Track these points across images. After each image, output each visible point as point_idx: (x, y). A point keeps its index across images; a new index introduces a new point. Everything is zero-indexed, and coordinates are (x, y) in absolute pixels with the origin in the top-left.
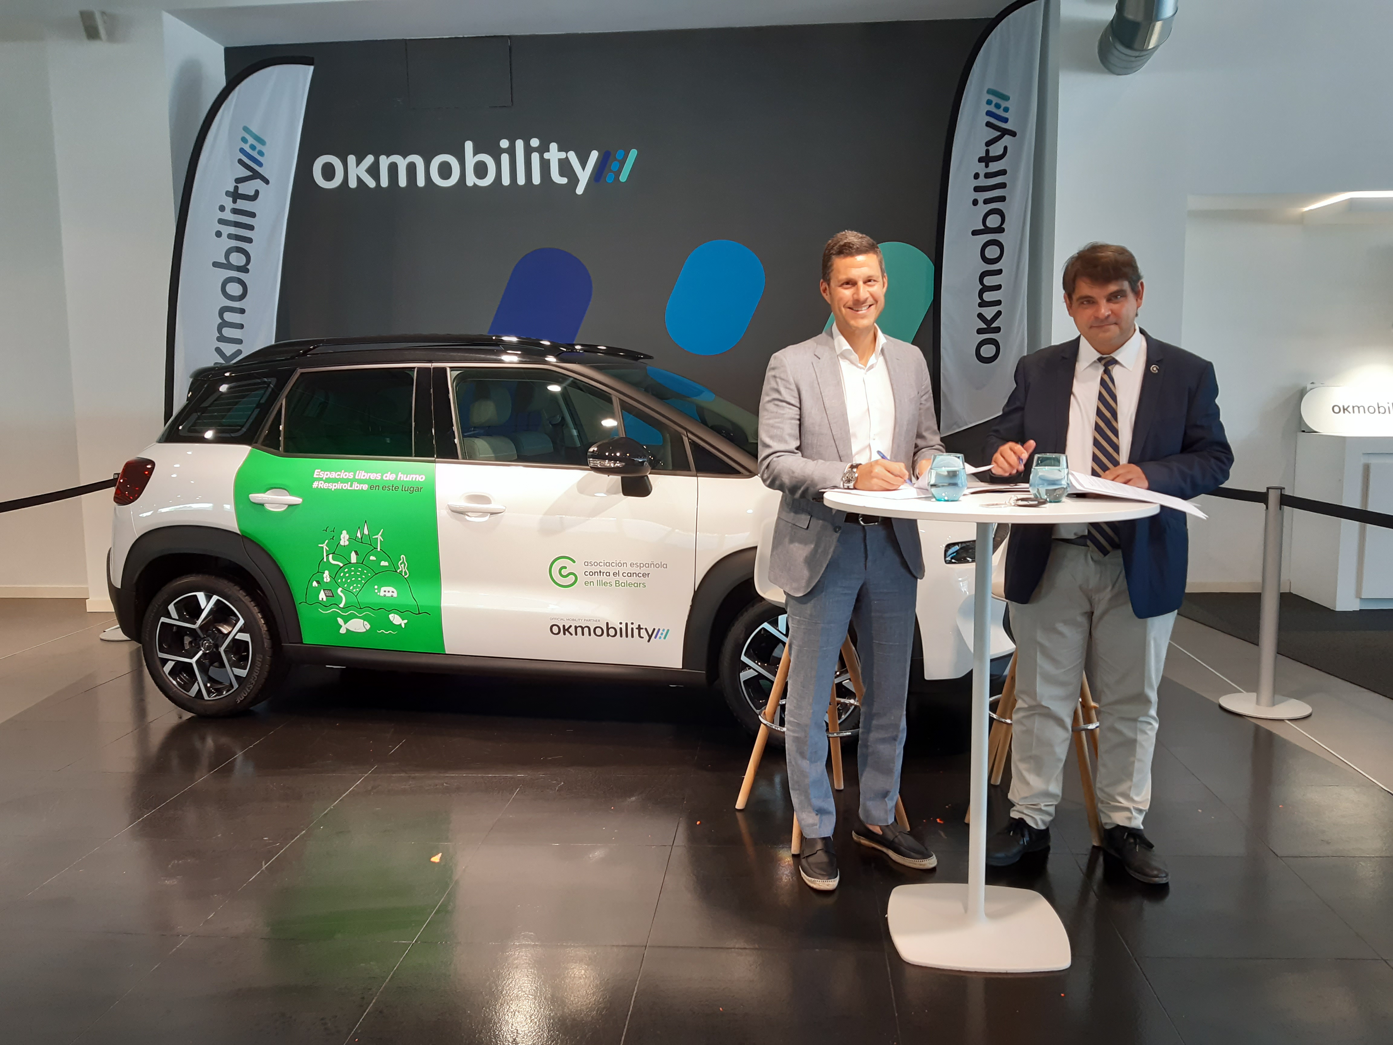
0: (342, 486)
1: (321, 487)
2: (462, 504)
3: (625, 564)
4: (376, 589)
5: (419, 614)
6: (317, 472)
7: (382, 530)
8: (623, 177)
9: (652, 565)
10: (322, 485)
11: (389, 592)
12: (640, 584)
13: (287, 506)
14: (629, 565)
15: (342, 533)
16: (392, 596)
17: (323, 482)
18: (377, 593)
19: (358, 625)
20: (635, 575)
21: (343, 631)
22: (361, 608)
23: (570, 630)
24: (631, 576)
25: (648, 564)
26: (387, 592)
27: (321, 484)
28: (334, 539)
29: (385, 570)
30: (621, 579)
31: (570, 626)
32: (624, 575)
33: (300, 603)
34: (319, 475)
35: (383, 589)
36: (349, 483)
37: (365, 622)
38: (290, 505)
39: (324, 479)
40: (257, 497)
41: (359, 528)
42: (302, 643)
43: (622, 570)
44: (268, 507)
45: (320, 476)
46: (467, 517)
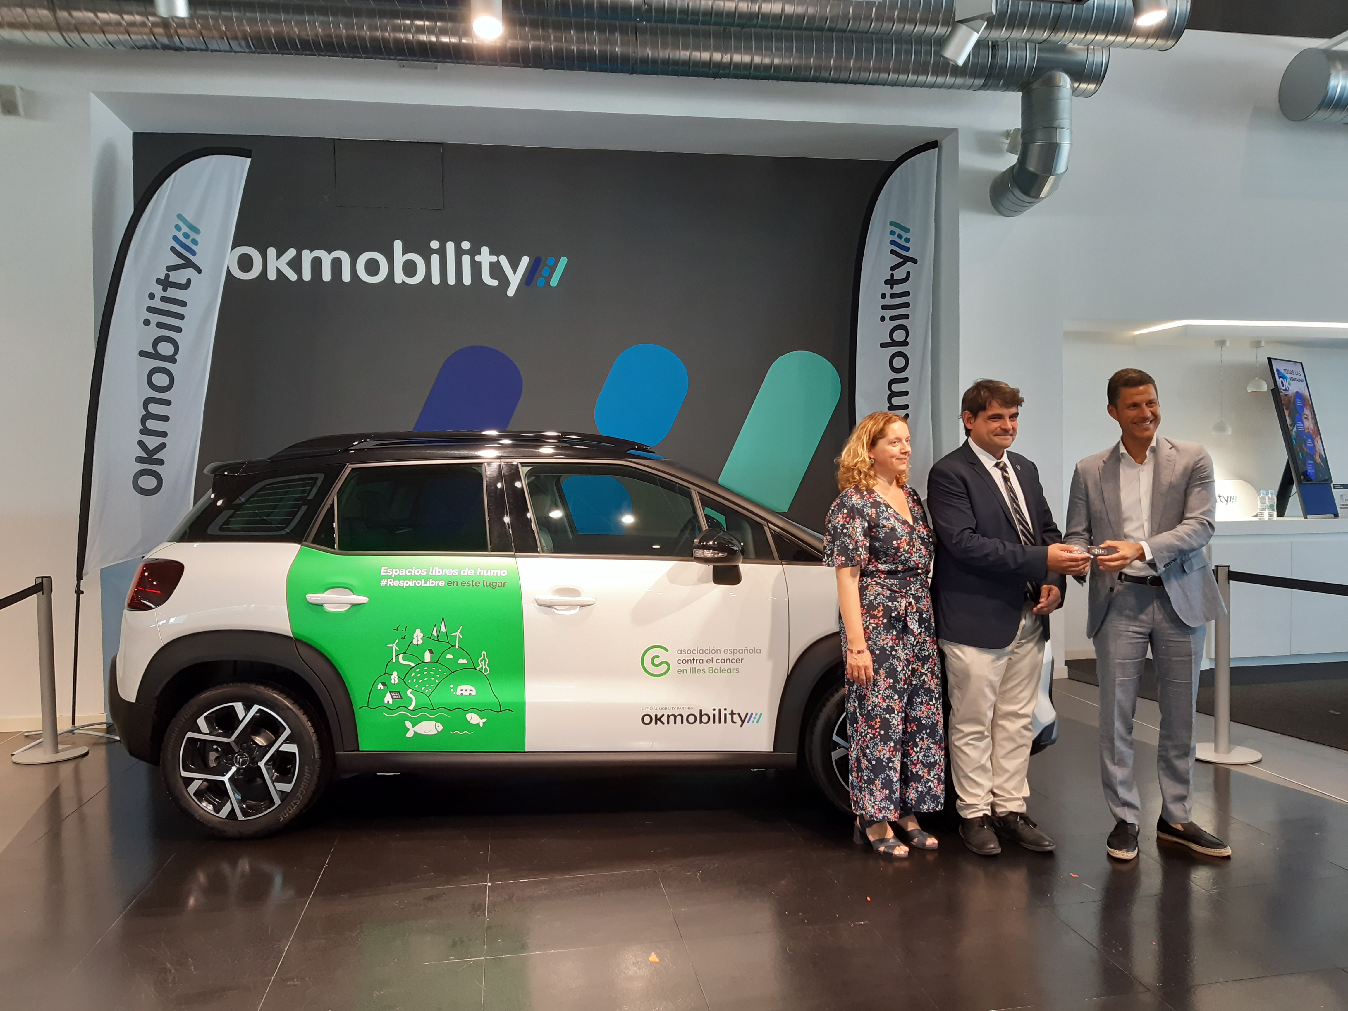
0: (415, 583)
1: (390, 584)
2: (549, 597)
3: (719, 651)
4: (452, 688)
5: (501, 711)
6: (384, 569)
7: (462, 626)
8: (554, 282)
9: (746, 651)
10: (391, 583)
11: (466, 690)
12: (733, 670)
13: (350, 605)
14: (722, 651)
15: (415, 632)
16: (470, 695)
17: (392, 580)
18: (453, 692)
19: (428, 728)
20: (728, 661)
21: (410, 734)
22: (434, 709)
23: (662, 719)
24: (724, 662)
25: (742, 650)
26: (464, 690)
27: (391, 581)
28: (406, 637)
29: (463, 668)
30: (714, 666)
31: (663, 715)
32: (718, 661)
33: (360, 708)
34: (387, 572)
35: (460, 688)
36: (423, 580)
37: (437, 723)
38: (354, 605)
39: (393, 576)
40: (313, 597)
41: (435, 625)
42: (358, 750)
43: (715, 657)
44: (328, 608)
45: (388, 574)
46: (555, 610)
